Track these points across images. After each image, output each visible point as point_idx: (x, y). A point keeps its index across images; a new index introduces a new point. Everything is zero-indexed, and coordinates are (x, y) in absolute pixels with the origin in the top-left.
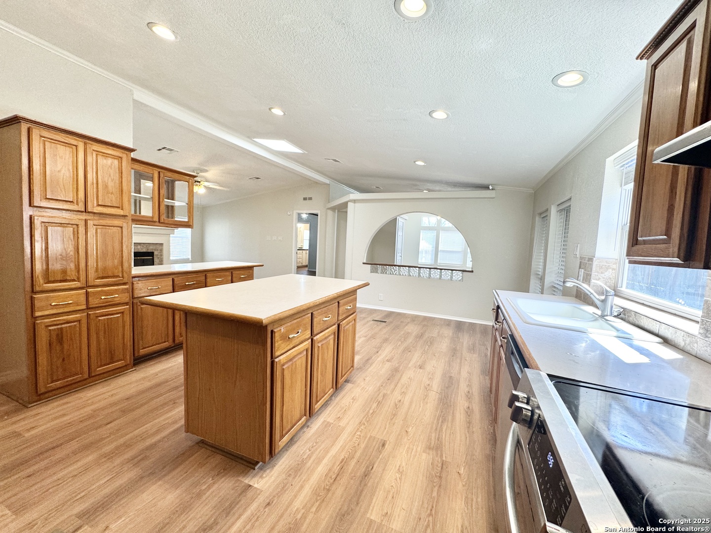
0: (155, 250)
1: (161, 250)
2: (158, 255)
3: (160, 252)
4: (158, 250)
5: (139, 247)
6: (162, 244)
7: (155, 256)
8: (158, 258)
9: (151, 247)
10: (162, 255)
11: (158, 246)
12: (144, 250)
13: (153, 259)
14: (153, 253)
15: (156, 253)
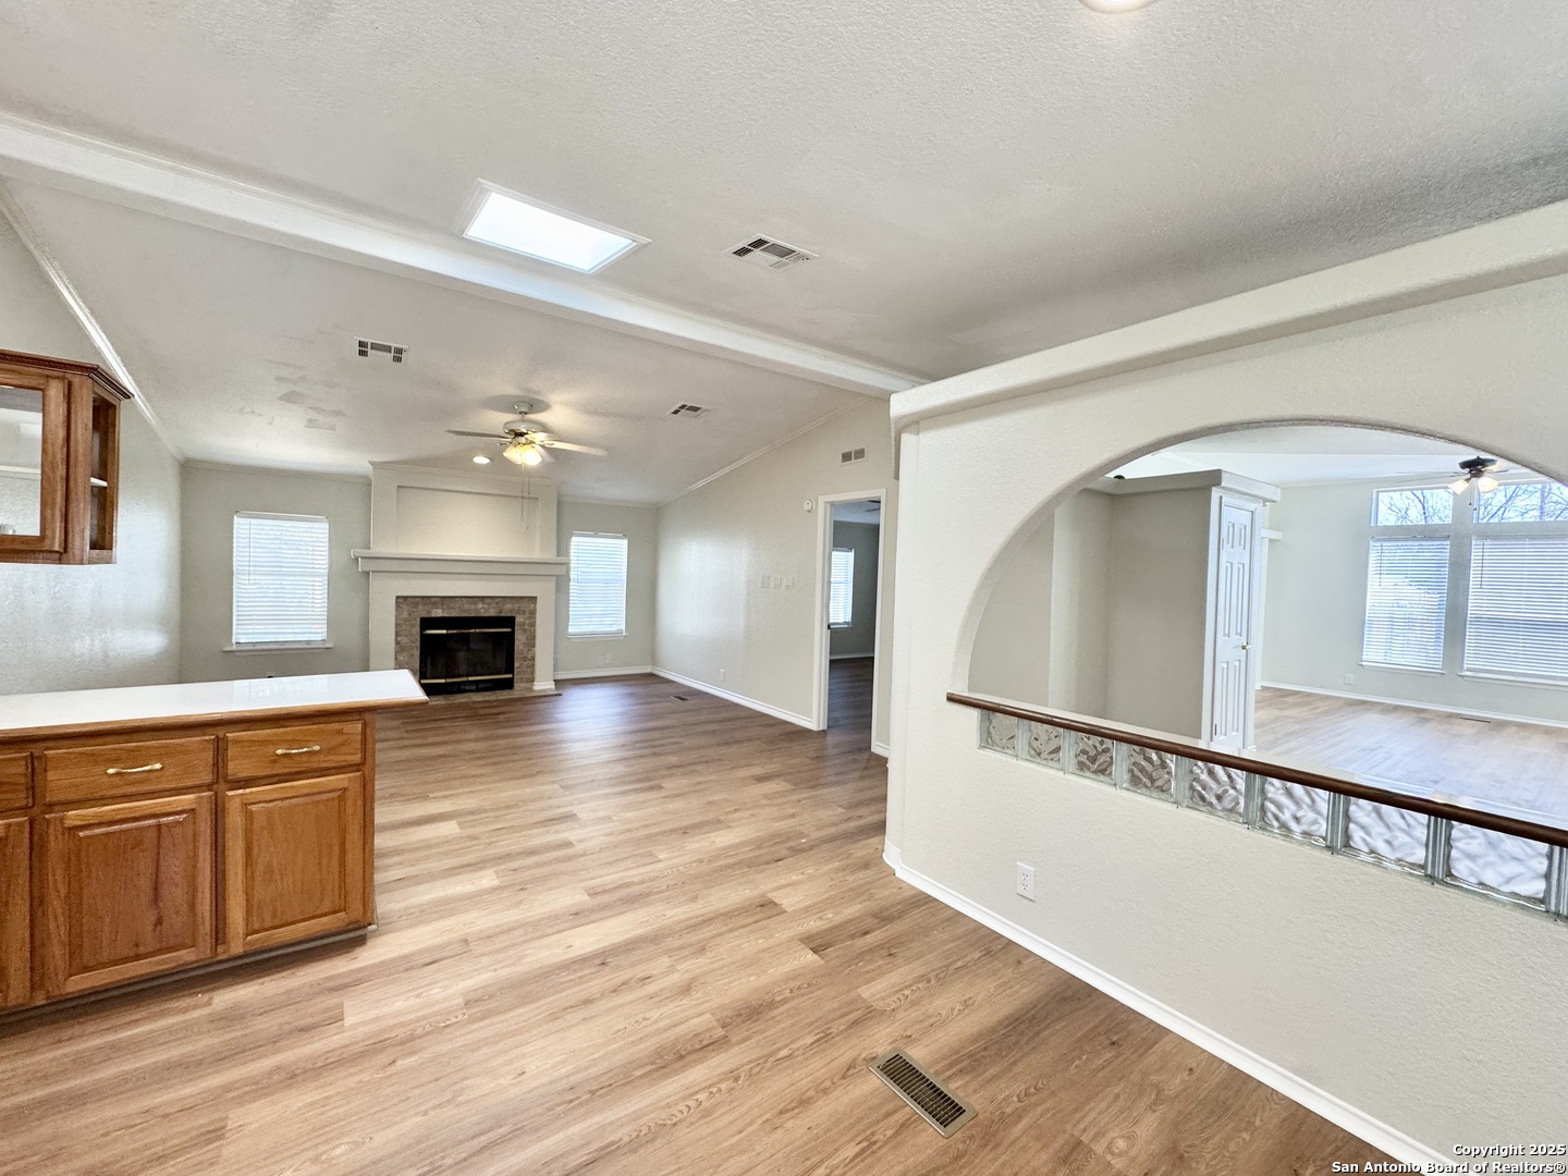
0: (518, 612)
1: (533, 613)
2: (524, 624)
3: (530, 618)
4: (524, 613)
5: (480, 606)
6: (533, 599)
7: (516, 628)
8: (525, 631)
9: (508, 606)
10: (533, 625)
11: (524, 605)
12: (492, 613)
13: (513, 633)
14: (512, 620)
15: (519, 619)
